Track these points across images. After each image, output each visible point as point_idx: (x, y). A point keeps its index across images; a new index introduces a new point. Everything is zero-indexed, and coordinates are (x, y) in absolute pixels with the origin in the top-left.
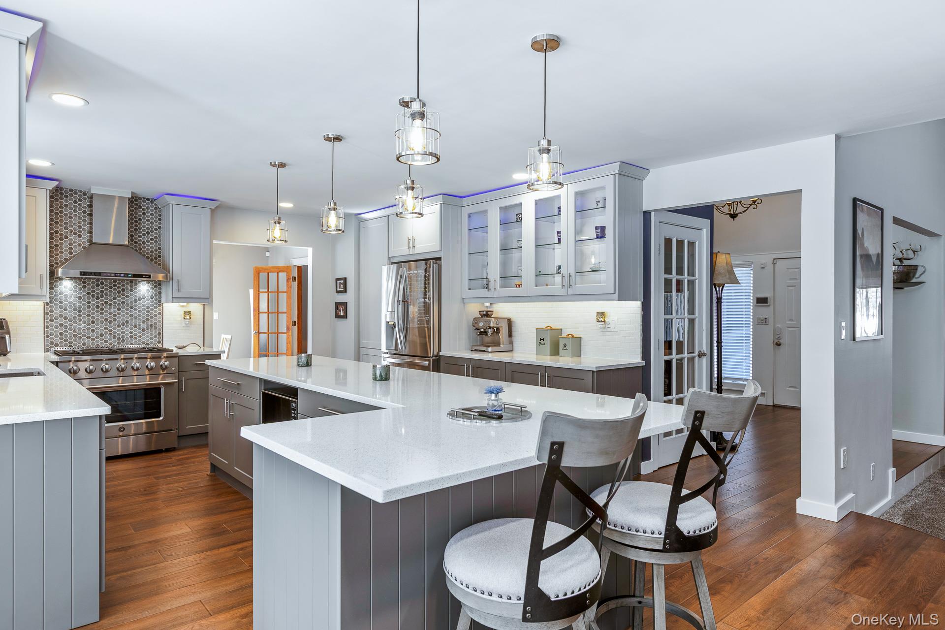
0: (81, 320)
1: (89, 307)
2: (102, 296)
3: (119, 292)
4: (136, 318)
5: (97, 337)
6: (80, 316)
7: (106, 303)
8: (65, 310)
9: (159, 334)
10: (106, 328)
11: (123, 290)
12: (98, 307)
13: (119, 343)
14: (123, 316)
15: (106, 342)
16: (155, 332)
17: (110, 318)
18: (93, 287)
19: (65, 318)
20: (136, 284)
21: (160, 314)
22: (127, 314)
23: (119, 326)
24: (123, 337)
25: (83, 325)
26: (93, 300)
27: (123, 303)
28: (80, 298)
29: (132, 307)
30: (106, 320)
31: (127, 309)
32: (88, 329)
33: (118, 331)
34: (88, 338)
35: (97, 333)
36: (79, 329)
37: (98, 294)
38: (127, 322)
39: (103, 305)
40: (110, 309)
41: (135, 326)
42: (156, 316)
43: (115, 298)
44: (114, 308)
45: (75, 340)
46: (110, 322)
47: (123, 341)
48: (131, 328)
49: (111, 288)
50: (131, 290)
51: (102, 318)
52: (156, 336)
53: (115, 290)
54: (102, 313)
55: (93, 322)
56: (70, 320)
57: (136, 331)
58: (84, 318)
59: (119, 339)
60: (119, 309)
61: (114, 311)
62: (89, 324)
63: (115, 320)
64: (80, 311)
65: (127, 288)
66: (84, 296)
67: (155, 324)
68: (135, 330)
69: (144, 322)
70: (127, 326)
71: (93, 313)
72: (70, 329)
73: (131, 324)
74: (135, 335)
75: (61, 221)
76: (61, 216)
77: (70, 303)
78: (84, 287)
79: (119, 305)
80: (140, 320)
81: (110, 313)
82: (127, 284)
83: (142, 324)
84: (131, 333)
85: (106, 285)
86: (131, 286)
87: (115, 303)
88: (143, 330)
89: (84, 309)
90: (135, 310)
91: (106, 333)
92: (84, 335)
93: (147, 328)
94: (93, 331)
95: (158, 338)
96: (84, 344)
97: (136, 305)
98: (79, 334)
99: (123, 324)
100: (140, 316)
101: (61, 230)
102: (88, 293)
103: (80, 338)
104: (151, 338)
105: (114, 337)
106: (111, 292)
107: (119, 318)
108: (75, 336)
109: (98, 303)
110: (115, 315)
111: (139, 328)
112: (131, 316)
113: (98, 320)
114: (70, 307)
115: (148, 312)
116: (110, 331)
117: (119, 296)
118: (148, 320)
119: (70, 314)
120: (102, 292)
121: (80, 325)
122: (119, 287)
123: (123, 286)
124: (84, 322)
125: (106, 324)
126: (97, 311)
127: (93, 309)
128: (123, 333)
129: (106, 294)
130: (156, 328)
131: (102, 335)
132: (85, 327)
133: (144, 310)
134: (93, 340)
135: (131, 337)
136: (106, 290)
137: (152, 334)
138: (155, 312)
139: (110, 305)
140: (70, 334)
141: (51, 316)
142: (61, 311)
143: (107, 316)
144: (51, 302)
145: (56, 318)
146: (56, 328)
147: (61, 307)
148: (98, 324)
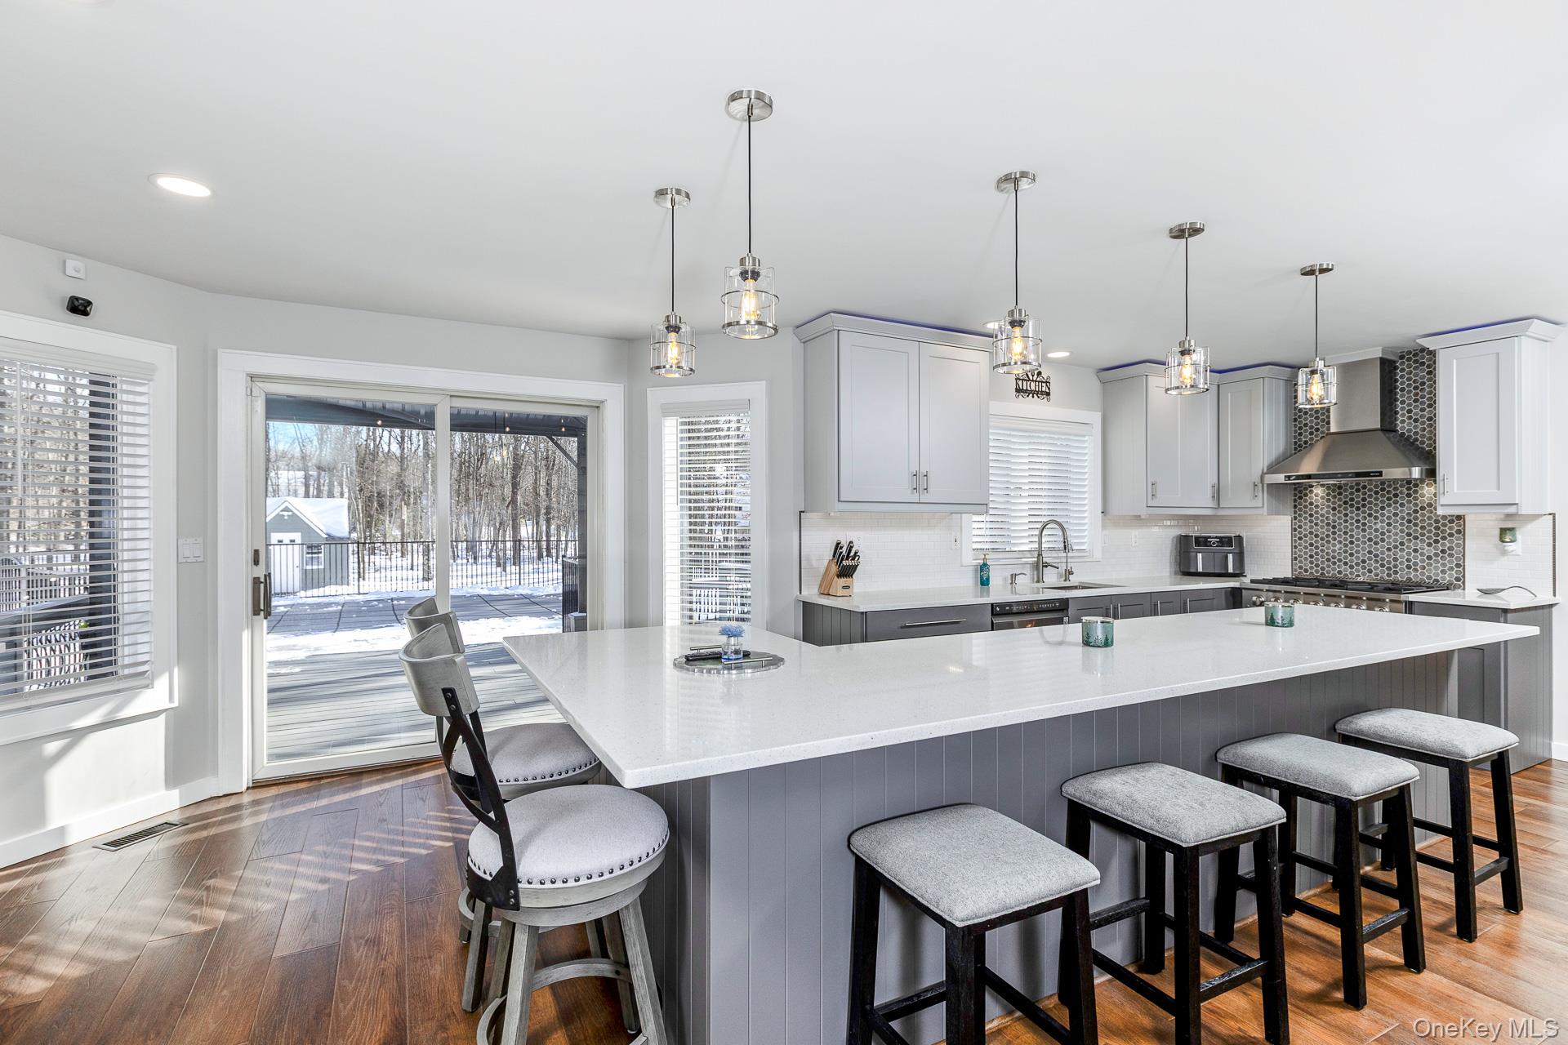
0: (1335, 539)
1: (1346, 521)
2: (1364, 506)
3: (1389, 499)
4: (1416, 538)
5: (1357, 564)
6: (1334, 533)
7: (1370, 515)
8: (1316, 524)
9: (1458, 565)
11: (1396, 495)
12: (1358, 521)
14: (1396, 534)
15: (1370, 571)
16: (1450, 562)
17: (1376, 537)
18: (1352, 493)
19: (1317, 536)
21: (1459, 532)
22: (1402, 531)
23: (1389, 550)
24: (1395, 566)
25: (1338, 546)
26: (1352, 512)
27: (1396, 515)
28: (1334, 509)
29: (1409, 521)
30: (1370, 540)
31: (1402, 524)
32: (1346, 552)
33: (1388, 557)
34: (1345, 564)
35: (1358, 558)
36: (1334, 551)
37: (1358, 502)
38: (1402, 544)
39: (1365, 518)
40: (1375, 523)
41: (1416, 551)
42: (1451, 535)
43: (1383, 508)
44: (1382, 523)
45: (1329, 566)
46: (1376, 543)
47: (1396, 572)
48: (1409, 554)
49: (1377, 493)
50: (1409, 495)
51: (1364, 537)
52: (1451, 569)
53: (1383, 496)
54: (1364, 530)
55: (1352, 543)
56: (1322, 539)
57: (1417, 559)
58: (1340, 536)
59: (1389, 569)
60: (1389, 524)
61: (1382, 528)
62: (1346, 545)
63: (1383, 540)
64: (1334, 527)
65: (1401, 493)
66: (1340, 506)
67: (1451, 548)
68: (1416, 557)
69: (1429, 545)
70: (1402, 550)
71: (1352, 530)
72: (1322, 551)
73: (1408, 547)
74: (1416, 564)
77: (1322, 515)
79: (1389, 518)
80: (1423, 541)
81: (1376, 530)
82: (1402, 486)
83: (1427, 548)
84: (1408, 560)
85: (1370, 490)
86: (1409, 489)
87: (1383, 515)
88: (1429, 558)
89: (1340, 524)
90: (1416, 525)
91: (1370, 559)
92: (1340, 560)
93: (1436, 555)
94: (1351, 555)
95: (1456, 572)
96: (1340, 572)
98: (1334, 557)
99: (1396, 547)
100: (1423, 535)
101: (1312, 421)
102: (1345, 503)
103: (1334, 563)
104: (1443, 572)
105: (1382, 565)
106: (1377, 499)
107: (1389, 537)
108: (1328, 560)
109: (1358, 515)
110: (1383, 534)
111: (1422, 554)
112: (1409, 535)
113: (1358, 540)
114: (1322, 521)
115: (1437, 528)
116: (1376, 556)
117: (1390, 505)
118: (1436, 542)
119: (1322, 531)
120: (1364, 499)
121: (1334, 545)
122: (1388, 492)
124: (1340, 542)
125: (1370, 546)
126: (1358, 527)
127: (1352, 524)
128: (1395, 560)
129: (1370, 503)
130: (1451, 555)
131: (1364, 561)
132: (1340, 549)
133: (1430, 525)
134: (1351, 567)
135: (1409, 567)
136: (1370, 496)
137: (1444, 565)
138: (1451, 528)
139: (1376, 518)
140: (1322, 557)
141: (1300, 533)
142: (1311, 527)
143: (1370, 533)
144: (1300, 515)
145: (1306, 536)
146: (1306, 547)
147: (1311, 521)
148: (1358, 546)
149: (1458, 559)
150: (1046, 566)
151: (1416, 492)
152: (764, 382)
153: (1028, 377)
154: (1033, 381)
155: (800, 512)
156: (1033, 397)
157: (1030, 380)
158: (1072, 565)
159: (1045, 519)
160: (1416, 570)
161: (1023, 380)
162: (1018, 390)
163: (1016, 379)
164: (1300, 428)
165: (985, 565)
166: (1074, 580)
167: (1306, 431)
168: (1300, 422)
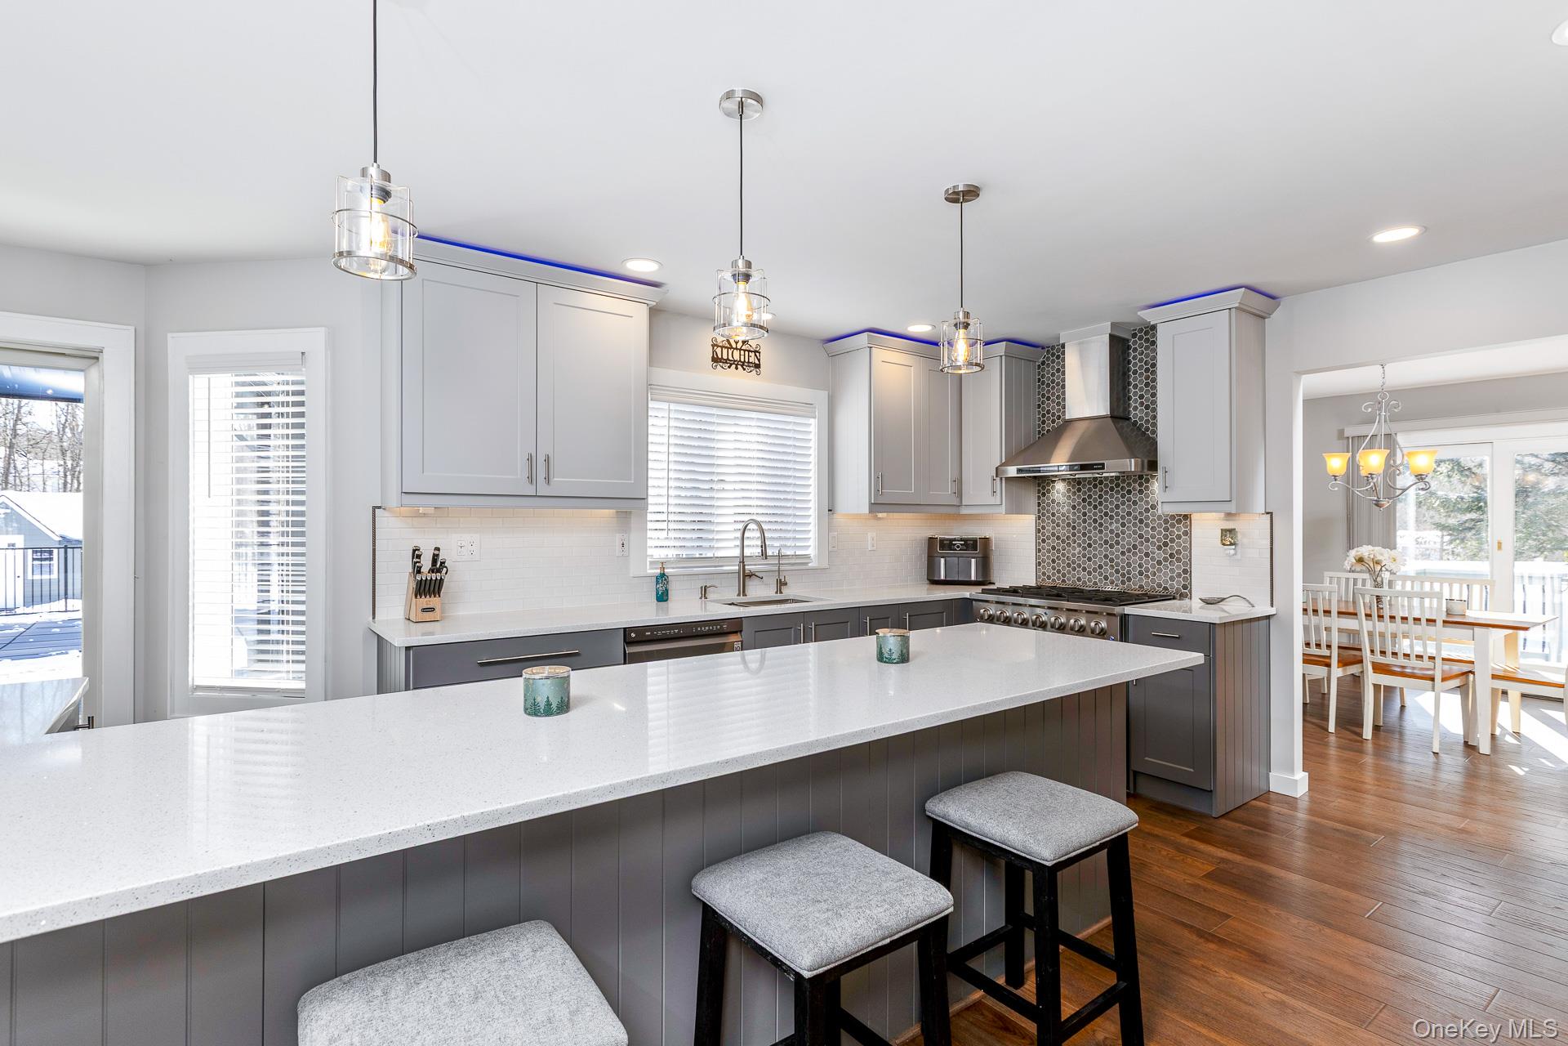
0: (1075, 542)
1: (1085, 521)
2: (1101, 504)
3: (1123, 496)
4: (1147, 540)
5: (1095, 570)
6: (1074, 535)
7: (1106, 514)
8: (1058, 525)
9: (1185, 571)
10: (1106, 556)
11: (1129, 492)
12: (1095, 521)
13: (1123, 583)
14: (1129, 536)
15: (1106, 578)
16: (1178, 568)
17: (1112, 539)
18: (1090, 490)
19: (1058, 538)
20: (1147, 481)
21: (1186, 533)
22: (1135, 532)
23: (1123, 553)
24: (1128, 573)
25: (1078, 549)
26: (1090, 511)
27: (1129, 514)
28: (1074, 507)
29: (1141, 521)
30: (1106, 542)
31: (1135, 525)
33: (1121, 561)
34: (1084, 569)
35: (1095, 563)
36: (1074, 555)
37: (1095, 500)
38: (1135, 547)
39: (1102, 517)
40: (1111, 524)
41: (1147, 555)
42: (1179, 537)
43: (1117, 507)
44: (1116, 523)
45: (1069, 572)
46: (1112, 546)
47: (1129, 579)
48: (1141, 558)
50: (1141, 492)
51: (1101, 538)
52: (1179, 575)
53: (1118, 492)
54: (1101, 532)
55: (1090, 545)
56: (1063, 541)
57: (1148, 564)
58: (1079, 538)
59: (1123, 575)
60: (1123, 525)
61: (1117, 528)
62: (1085, 549)
63: (1118, 543)
64: (1074, 528)
65: (1134, 489)
66: (1079, 504)
67: (1178, 552)
68: (1147, 562)
69: (1159, 548)
70: (1135, 554)
71: (1090, 531)
72: (1063, 555)
73: (1140, 551)
74: (1147, 570)
75: (1053, 394)
76: (1053, 388)
77: (1063, 515)
78: (1079, 490)
79: (1123, 517)
80: (1153, 544)
81: (1112, 531)
82: (1135, 481)
83: (1157, 552)
84: (1140, 566)
86: (1141, 485)
87: (1117, 514)
88: (1159, 563)
89: (1080, 524)
90: (1147, 525)
91: (1106, 564)
92: (1079, 566)
93: (1166, 559)
94: (1089, 559)
95: (1183, 579)
96: (1079, 579)
97: (1147, 518)
98: (1074, 562)
99: (1129, 551)
100: (1153, 537)
101: (1053, 408)
102: (1084, 500)
103: (1074, 569)
104: (1172, 579)
105: (1117, 571)
106: (1112, 496)
107: (1123, 539)
108: (1069, 566)
109: (1095, 514)
110: (1118, 535)
111: (1153, 559)
112: (1141, 536)
113: (1095, 542)
114: (1063, 521)
115: (1166, 529)
116: (1112, 560)
117: (1123, 503)
118: (1166, 544)
119: (1063, 532)
120: (1101, 497)
121: (1074, 549)
122: (1123, 489)
123: (1129, 485)
124: (1079, 545)
125: (1106, 549)
126: (1095, 528)
127: (1090, 525)
128: (1129, 565)
129: (1106, 500)
130: (1179, 560)
131: (1100, 567)
132: (1079, 553)
133: (1160, 525)
134: (1089, 573)
135: (1141, 573)
136: (1106, 493)
137: (1172, 571)
138: (1178, 530)
139: (1111, 518)
140: (1063, 562)
141: (1043, 535)
142: (1054, 528)
143: (1106, 535)
144: (1043, 515)
145: (1048, 538)
146: (1049, 551)
147: (1053, 522)
148: (1095, 549)
149: (1185, 564)
150: (750, 576)
151: (1147, 488)
152: (323, 328)
153: (730, 345)
154: (737, 349)
155: (374, 508)
156: (737, 368)
157: (732, 348)
158: (784, 573)
159: (746, 518)
160: (1147, 576)
161: (722, 347)
162: (716, 360)
163: (713, 346)
164: (1044, 416)
165: (663, 575)
166: (788, 592)
167: (1048, 419)
168: (1043, 409)
